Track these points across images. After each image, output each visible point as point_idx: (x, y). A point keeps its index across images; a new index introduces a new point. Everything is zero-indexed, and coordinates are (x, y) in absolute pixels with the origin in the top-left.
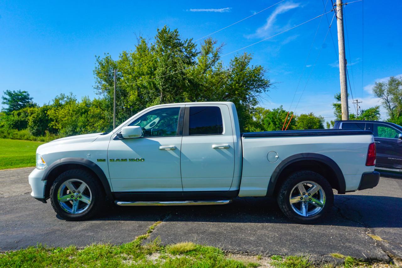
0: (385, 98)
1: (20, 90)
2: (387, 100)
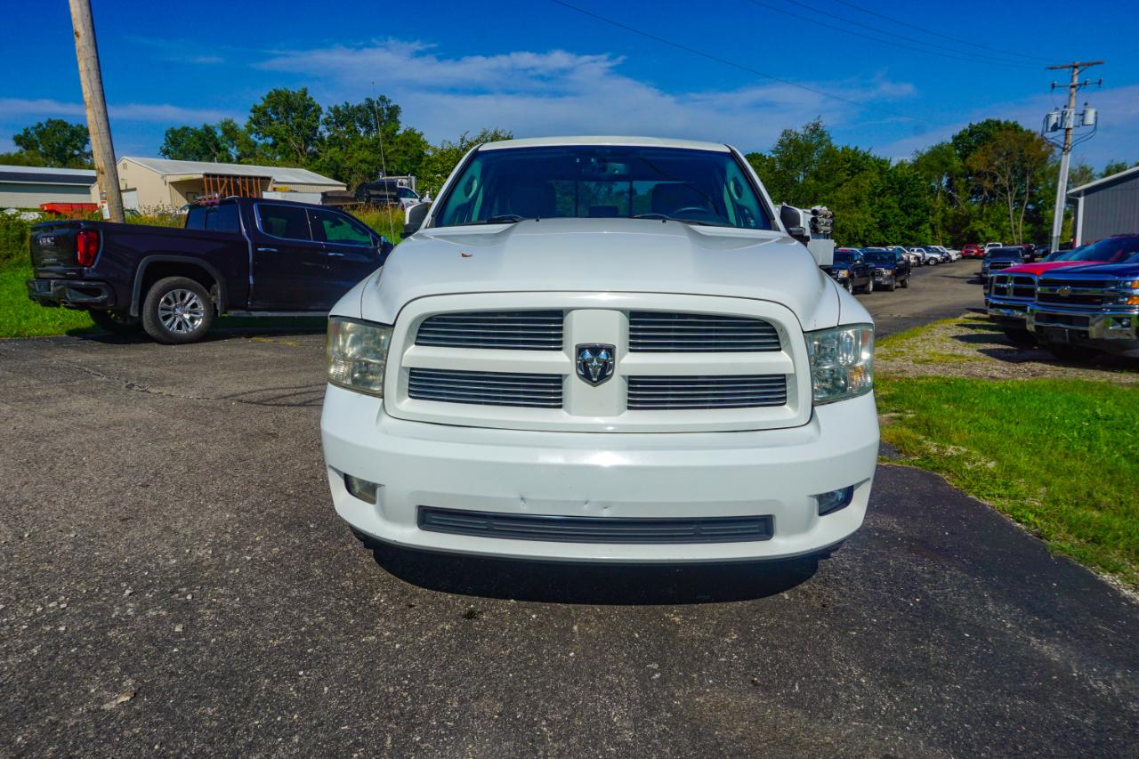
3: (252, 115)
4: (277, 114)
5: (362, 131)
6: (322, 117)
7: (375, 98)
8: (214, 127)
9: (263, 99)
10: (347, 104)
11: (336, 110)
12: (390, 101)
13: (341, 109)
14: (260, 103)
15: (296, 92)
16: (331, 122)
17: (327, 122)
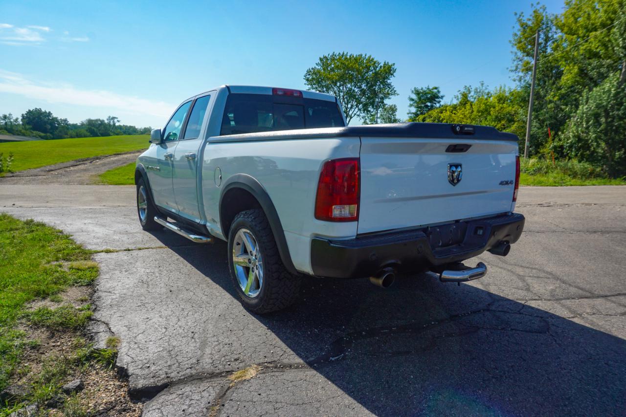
1: (428, 86)
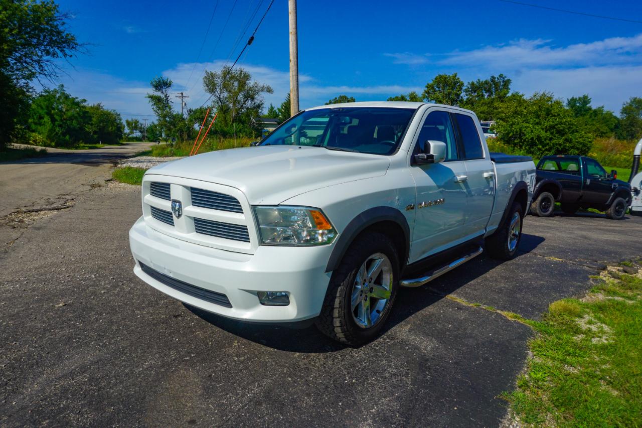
0: (218, 95)
2: (220, 98)
3: (426, 89)
4: (439, 88)
5: (486, 95)
6: (464, 88)
7: (496, 76)
8: (406, 96)
9: (433, 80)
10: (479, 80)
11: (473, 84)
12: (505, 77)
13: (475, 83)
14: (431, 82)
15: (451, 75)
16: (469, 91)
17: (466, 91)
